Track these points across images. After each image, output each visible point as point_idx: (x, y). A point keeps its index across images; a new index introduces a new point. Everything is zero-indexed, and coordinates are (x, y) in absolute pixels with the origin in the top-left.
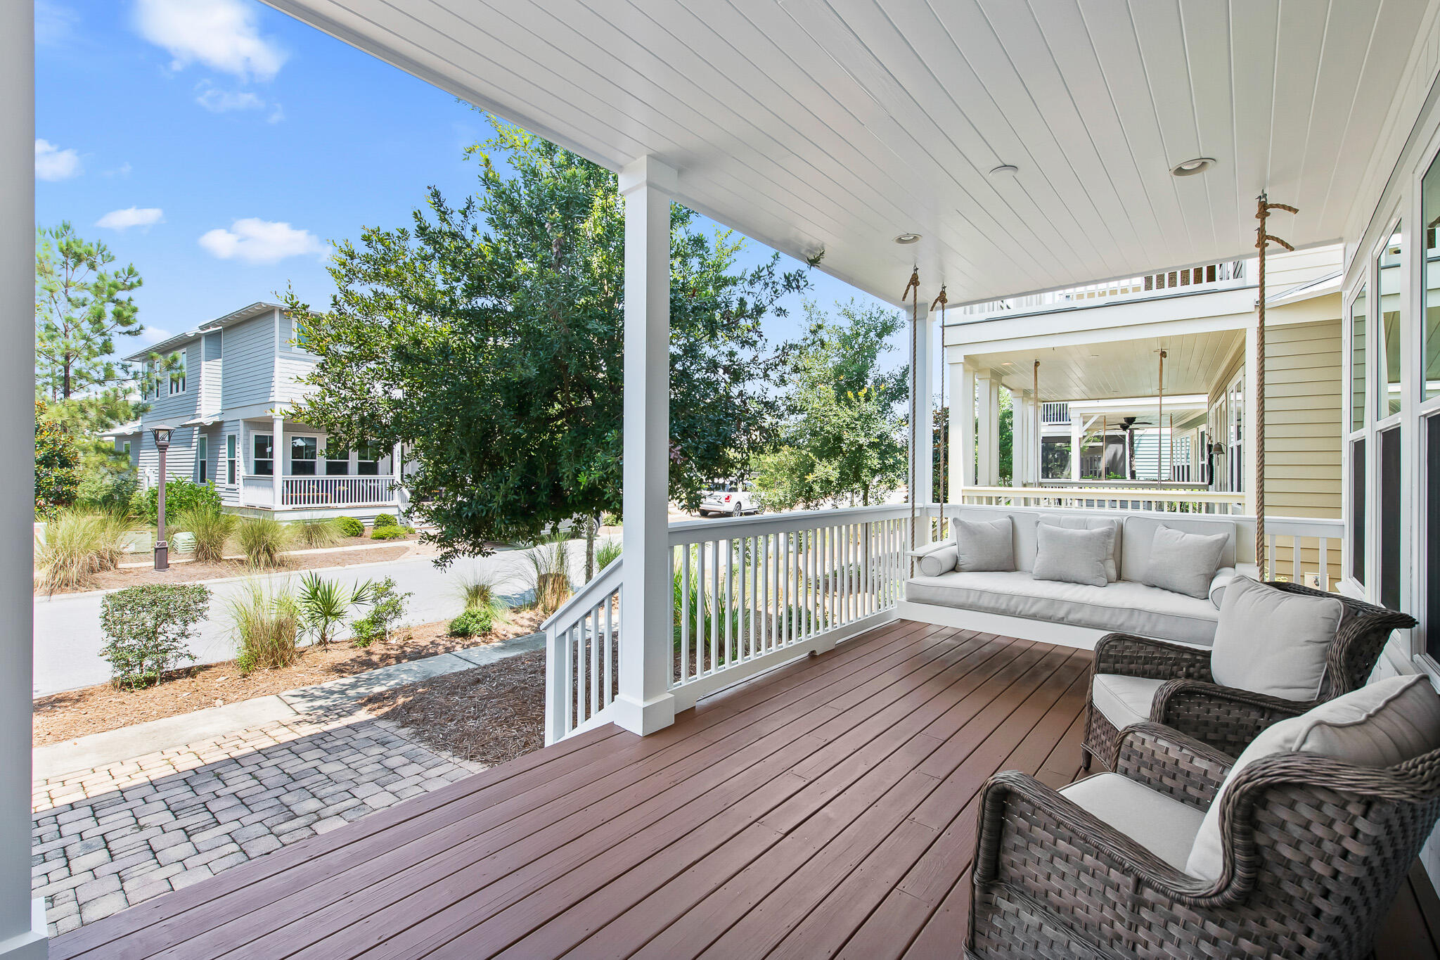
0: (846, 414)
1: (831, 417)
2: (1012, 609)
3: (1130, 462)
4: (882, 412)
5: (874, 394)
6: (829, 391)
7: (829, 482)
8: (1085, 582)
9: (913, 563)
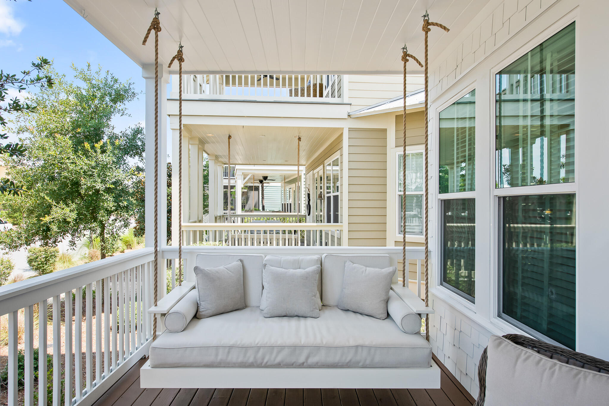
0: (83, 163)
1: (69, 165)
2: (259, 361)
3: (262, 200)
4: (117, 163)
5: (110, 147)
6: (67, 141)
7: (65, 221)
8: (305, 315)
9: (156, 319)
